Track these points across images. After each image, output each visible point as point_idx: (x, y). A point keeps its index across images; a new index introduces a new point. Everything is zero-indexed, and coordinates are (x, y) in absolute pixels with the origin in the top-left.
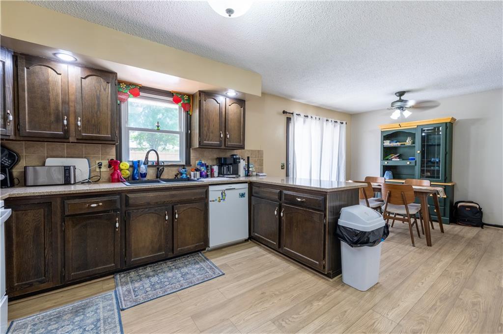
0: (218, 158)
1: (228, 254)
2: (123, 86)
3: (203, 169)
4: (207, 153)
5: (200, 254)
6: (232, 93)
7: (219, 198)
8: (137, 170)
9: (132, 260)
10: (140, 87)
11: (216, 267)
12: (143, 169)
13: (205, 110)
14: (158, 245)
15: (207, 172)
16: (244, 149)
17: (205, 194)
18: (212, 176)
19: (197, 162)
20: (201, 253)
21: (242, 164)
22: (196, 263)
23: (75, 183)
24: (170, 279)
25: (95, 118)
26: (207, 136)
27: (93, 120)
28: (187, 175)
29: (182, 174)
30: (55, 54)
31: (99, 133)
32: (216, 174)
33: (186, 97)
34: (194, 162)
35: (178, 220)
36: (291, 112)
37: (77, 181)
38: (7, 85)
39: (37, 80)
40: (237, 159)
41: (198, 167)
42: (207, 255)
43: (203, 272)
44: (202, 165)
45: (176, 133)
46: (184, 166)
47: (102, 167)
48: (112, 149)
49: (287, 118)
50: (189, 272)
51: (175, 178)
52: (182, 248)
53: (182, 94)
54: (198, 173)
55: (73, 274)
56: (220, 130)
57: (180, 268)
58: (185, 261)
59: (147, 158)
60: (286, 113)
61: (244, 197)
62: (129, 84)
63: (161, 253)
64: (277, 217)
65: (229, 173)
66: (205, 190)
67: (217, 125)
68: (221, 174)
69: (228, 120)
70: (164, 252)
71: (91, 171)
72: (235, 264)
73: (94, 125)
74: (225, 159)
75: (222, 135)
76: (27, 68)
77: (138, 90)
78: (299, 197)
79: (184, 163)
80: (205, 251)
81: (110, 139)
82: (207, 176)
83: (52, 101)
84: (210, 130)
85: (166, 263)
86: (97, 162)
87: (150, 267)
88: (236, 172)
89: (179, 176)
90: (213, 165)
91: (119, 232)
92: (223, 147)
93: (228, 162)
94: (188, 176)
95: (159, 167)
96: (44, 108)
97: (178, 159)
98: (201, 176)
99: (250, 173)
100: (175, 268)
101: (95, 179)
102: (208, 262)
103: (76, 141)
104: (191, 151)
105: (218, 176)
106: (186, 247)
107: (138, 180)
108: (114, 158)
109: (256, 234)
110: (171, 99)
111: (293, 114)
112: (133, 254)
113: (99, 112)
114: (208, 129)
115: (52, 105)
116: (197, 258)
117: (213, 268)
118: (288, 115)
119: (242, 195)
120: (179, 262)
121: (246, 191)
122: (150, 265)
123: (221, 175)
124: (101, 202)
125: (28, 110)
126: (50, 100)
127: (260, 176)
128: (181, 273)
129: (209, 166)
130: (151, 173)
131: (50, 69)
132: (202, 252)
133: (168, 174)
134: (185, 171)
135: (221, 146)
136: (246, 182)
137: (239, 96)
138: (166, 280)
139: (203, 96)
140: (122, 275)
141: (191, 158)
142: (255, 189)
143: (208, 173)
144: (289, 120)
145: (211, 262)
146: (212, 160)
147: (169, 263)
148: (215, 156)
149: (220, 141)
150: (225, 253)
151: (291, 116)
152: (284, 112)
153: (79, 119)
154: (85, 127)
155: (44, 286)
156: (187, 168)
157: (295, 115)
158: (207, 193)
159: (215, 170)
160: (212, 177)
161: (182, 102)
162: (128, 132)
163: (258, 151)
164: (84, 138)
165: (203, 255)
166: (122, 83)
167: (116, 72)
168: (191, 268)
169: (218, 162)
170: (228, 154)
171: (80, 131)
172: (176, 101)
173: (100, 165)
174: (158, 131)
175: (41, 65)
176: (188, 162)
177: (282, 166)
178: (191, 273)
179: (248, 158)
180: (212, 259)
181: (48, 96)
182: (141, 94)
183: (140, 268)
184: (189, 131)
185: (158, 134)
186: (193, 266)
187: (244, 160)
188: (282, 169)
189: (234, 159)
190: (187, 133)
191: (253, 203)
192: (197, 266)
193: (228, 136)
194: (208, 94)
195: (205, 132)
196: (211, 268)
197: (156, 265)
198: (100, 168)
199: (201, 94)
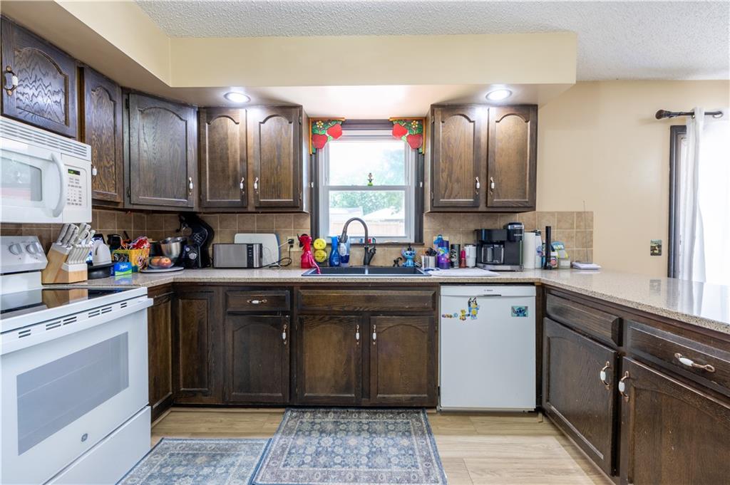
0: (476, 230)
1: (479, 434)
2: (320, 125)
3: (442, 251)
4: (454, 221)
5: (422, 415)
6: (500, 94)
7: (462, 311)
8: (337, 251)
9: (306, 394)
10: (343, 122)
11: (438, 458)
12: (343, 249)
13: (443, 138)
14: (345, 379)
15: (451, 257)
16: (535, 210)
17: (430, 301)
18: (462, 264)
19: (435, 238)
20: (424, 413)
21: (532, 243)
22: (407, 433)
23: (261, 267)
24: (348, 451)
25: (275, 176)
26: (446, 188)
27: (273, 180)
28: (414, 262)
29: (406, 259)
30: (226, 96)
31: (279, 197)
32: (471, 260)
33: (415, 125)
34: (429, 238)
35: (377, 344)
36: (689, 111)
37: (264, 264)
38: (189, 148)
39: (217, 136)
40: (515, 231)
41: (435, 248)
42: (435, 420)
43: (408, 461)
44: (441, 243)
45: (399, 189)
46: (409, 244)
47: (294, 245)
48: (306, 219)
49: (672, 127)
50: (383, 450)
51: (394, 265)
52: (386, 396)
53: (407, 120)
54: (432, 260)
55: (234, 393)
56: (476, 173)
57: (375, 433)
58: (390, 421)
59: (345, 232)
60: (669, 115)
61: (525, 315)
62: (327, 121)
63: (349, 395)
64: (607, 387)
65: (498, 262)
66: (430, 293)
67: (470, 166)
68: (481, 263)
69: (494, 152)
70: (353, 395)
71: (282, 251)
72: (483, 470)
73: (274, 187)
74: (489, 232)
75: (478, 184)
76: (209, 124)
77: (339, 126)
78: (686, 354)
79: (412, 241)
80: (435, 411)
81: (292, 205)
82: (451, 265)
83: (230, 160)
84: (454, 177)
85: (360, 413)
86: (289, 238)
87: (334, 412)
88: (515, 260)
89: (401, 263)
90: (466, 245)
91: (288, 347)
92: (482, 208)
93: (496, 238)
94: (416, 264)
95: (369, 246)
96: (223, 170)
97: (402, 233)
98: (439, 264)
99: (553, 262)
100: (368, 430)
101: (285, 262)
102: (428, 440)
103: (254, 210)
104: (425, 218)
105: (476, 266)
106: (393, 396)
107: (337, 266)
108: (308, 232)
109: (553, 408)
110: (390, 132)
111: (692, 114)
112: (307, 386)
113: (279, 167)
114: (450, 175)
115: (231, 165)
116: (413, 422)
117: (431, 461)
118: (676, 121)
119: (521, 312)
120: (381, 420)
121: (531, 305)
122: (335, 410)
123: (482, 265)
124: (266, 297)
125: (210, 175)
126: (228, 159)
127: (580, 269)
128: (371, 446)
129: (456, 247)
130: (357, 257)
131: (229, 119)
132: (427, 411)
133: (384, 258)
134: (411, 254)
135: (478, 207)
136: (532, 284)
137: (518, 96)
138: (340, 451)
139: (440, 112)
140: (294, 414)
141: (424, 230)
142: (552, 302)
143: (453, 260)
144: (677, 132)
145: (434, 443)
146: (466, 234)
147: (364, 416)
148: (472, 227)
149: (476, 197)
150: (472, 428)
151: (687, 121)
152: (660, 115)
153: (257, 179)
154: (264, 192)
155: (206, 400)
156: (417, 249)
157: (699, 116)
158: (435, 299)
159: (467, 254)
160: (460, 267)
161: (408, 134)
162: (328, 193)
163: (579, 214)
164: (262, 205)
165: (426, 419)
166: (318, 121)
167: (300, 104)
168: (391, 442)
169: (476, 239)
170: (500, 223)
171: (258, 196)
172: (398, 134)
173: (291, 242)
174: (370, 187)
175: (220, 117)
176: (419, 239)
177: (653, 249)
178: (387, 453)
179: (548, 229)
180: (439, 434)
181: (227, 154)
182: (345, 133)
183: (321, 410)
184: (421, 184)
185: (370, 193)
186: (398, 439)
187: (538, 233)
188: (653, 254)
189: (509, 231)
190: (417, 188)
191: (548, 332)
192: (405, 442)
193: (493, 185)
194: (451, 108)
195: (442, 182)
196: (427, 459)
197: (344, 413)
198: (292, 246)
199: (436, 109)
